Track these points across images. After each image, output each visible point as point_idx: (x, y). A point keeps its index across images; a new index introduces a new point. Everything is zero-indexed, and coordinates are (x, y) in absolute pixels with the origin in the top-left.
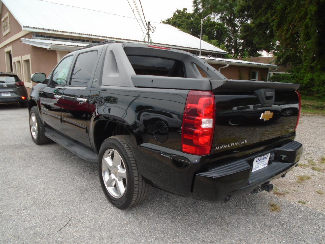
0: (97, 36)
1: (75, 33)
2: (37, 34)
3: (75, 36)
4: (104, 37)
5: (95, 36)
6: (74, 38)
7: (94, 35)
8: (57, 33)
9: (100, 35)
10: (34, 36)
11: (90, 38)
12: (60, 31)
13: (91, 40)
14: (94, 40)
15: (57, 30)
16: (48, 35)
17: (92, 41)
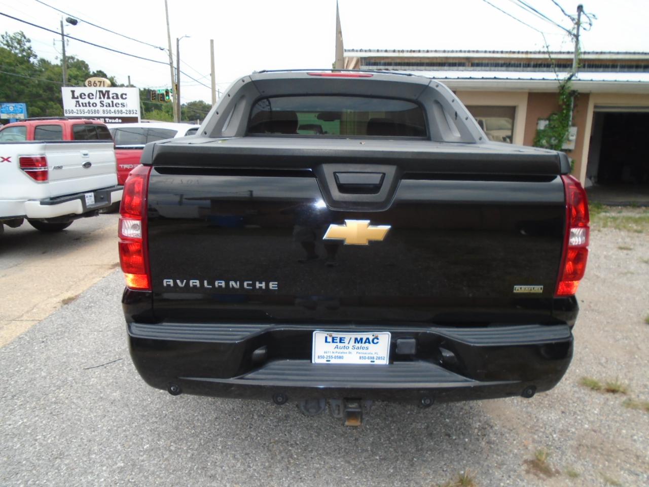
0: (482, 52)
1: (436, 51)
2: (368, 61)
3: (436, 58)
4: (498, 52)
5: (477, 52)
6: (435, 61)
7: (473, 51)
8: (401, 55)
9: (488, 50)
10: (362, 65)
11: (468, 59)
12: (407, 51)
13: (469, 62)
14: (476, 61)
15: (401, 49)
16: (387, 61)
17: (470, 64)
